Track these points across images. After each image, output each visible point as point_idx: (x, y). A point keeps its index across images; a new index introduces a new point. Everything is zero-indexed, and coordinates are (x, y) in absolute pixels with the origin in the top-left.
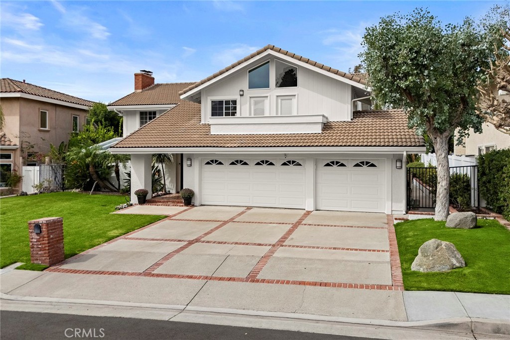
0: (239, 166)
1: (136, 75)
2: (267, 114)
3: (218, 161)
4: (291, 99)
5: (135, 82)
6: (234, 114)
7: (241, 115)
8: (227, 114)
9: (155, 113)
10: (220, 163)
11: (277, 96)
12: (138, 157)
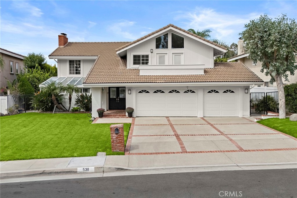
0: (159, 93)
1: (59, 36)
2: (166, 63)
3: (146, 91)
4: (180, 55)
5: (59, 41)
6: (147, 63)
7: (151, 64)
8: (143, 63)
9: (79, 61)
10: (148, 92)
11: (173, 53)
12: (96, 89)
